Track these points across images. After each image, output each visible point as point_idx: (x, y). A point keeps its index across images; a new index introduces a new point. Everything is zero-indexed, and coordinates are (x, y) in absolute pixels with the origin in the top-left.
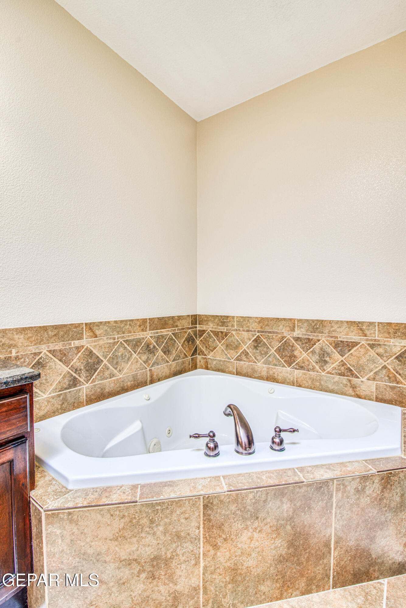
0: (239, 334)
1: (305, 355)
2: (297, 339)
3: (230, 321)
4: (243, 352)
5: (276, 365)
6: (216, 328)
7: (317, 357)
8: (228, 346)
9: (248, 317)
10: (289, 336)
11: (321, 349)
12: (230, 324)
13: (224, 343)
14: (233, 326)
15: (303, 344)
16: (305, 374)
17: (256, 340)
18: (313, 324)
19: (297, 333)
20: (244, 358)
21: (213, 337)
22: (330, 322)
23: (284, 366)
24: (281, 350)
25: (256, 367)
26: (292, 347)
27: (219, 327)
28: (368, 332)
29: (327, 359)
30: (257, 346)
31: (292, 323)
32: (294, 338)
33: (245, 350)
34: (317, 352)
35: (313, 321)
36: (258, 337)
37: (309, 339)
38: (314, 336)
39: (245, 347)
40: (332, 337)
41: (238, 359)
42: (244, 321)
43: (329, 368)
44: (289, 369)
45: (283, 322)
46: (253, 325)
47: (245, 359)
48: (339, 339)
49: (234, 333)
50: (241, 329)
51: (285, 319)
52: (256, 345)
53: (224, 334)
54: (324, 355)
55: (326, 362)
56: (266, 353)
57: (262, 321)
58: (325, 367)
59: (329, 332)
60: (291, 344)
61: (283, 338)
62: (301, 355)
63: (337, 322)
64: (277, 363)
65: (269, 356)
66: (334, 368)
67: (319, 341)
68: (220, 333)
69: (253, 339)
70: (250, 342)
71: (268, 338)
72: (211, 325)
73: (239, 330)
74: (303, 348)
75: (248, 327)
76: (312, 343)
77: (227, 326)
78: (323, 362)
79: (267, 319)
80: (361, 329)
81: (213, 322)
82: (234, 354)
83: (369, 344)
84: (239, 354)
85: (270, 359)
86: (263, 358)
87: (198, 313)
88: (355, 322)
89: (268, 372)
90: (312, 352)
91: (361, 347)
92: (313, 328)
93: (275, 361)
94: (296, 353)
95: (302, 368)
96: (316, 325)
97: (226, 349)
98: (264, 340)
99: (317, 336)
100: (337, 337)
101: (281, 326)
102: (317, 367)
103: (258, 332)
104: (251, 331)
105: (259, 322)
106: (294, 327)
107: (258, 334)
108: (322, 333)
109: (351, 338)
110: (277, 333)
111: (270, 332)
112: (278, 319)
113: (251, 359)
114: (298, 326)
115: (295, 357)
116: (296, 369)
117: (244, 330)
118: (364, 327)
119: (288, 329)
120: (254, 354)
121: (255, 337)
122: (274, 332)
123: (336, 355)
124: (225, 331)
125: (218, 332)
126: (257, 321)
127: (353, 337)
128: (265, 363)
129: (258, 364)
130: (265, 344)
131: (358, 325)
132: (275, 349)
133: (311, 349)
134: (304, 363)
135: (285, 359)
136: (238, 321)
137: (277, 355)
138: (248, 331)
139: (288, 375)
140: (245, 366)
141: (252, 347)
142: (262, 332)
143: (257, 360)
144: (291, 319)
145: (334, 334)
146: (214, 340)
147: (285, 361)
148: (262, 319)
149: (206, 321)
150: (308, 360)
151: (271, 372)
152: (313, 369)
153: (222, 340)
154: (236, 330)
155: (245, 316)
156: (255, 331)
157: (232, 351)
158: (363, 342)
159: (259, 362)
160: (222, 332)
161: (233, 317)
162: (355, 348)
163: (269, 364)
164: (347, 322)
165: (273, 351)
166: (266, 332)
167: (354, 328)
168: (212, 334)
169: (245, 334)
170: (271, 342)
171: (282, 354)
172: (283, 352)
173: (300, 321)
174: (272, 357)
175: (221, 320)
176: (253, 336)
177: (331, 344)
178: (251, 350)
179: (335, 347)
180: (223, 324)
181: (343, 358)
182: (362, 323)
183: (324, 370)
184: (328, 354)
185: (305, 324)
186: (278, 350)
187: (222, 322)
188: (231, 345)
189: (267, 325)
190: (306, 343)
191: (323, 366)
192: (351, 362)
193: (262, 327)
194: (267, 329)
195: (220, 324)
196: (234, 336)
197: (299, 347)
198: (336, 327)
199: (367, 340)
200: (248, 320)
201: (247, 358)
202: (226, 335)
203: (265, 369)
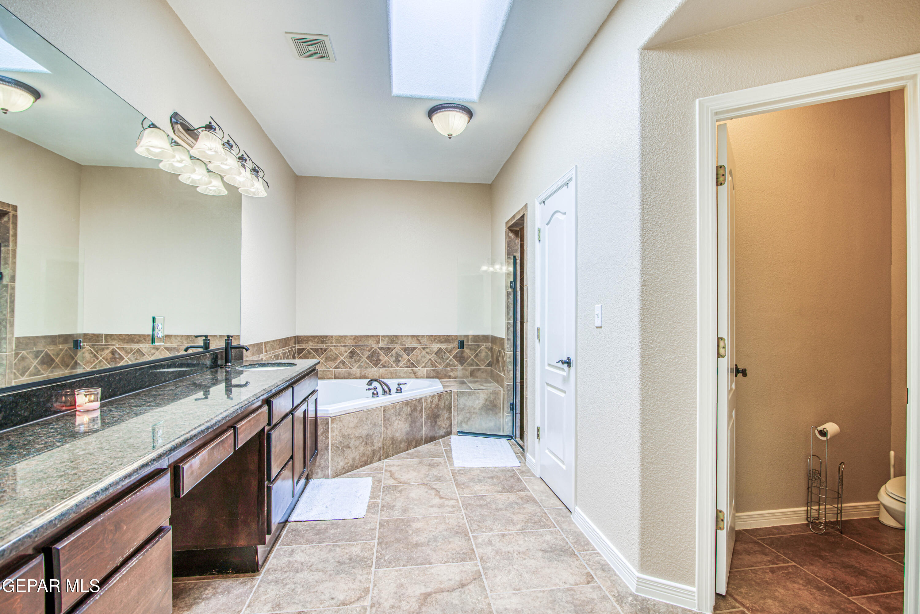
0: (337, 349)
1: (386, 358)
2: (381, 349)
3: (329, 340)
4: (340, 362)
5: (367, 368)
6: (315, 346)
7: (394, 359)
8: (327, 359)
9: (345, 336)
10: (376, 347)
11: (397, 353)
12: (329, 342)
13: (323, 357)
14: (332, 343)
15: (385, 351)
16: (386, 370)
17: (351, 352)
18: (391, 338)
19: (381, 345)
20: (341, 366)
21: (312, 353)
22: (401, 336)
23: (372, 367)
24: (371, 357)
25: (351, 371)
26: (378, 354)
27: (319, 345)
28: (421, 341)
29: (400, 359)
30: (353, 356)
31: (378, 338)
32: (379, 348)
33: (342, 360)
34: (394, 355)
35: (391, 336)
36: (353, 349)
37: (389, 348)
38: (392, 345)
39: (342, 358)
40: (402, 345)
41: (336, 368)
42: (341, 339)
43: (401, 364)
44: (376, 369)
45: (372, 338)
46: (349, 341)
47: (343, 367)
48: (407, 346)
49: (332, 348)
50: (339, 345)
51: (373, 336)
52: (351, 355)
53: (324, 350)
54: (398, 357)
55: (399, 361)
56: (359, 360)
57: (356, 338)
58: (399, 364)
59: (401, 342)
60: (377, 352)
61: (372, 348)
62: (384, 358)
63: (406, 336)
64: (368, 366)
65: (362, 362)
66: (404, 364)
67: (395, 348)
68: (319, 350)
69: (349, 351)
70: (347, 353)
71: (361, 349)
72: (311, 343)
73: (338, 346)
74: (385, 354)
75: (345, 343)
76: (391, 350)
77: (327, 344)
78: (397, 361)
79: (361, 337)
80: (418, 340)
81: (312, 341)
82: (334, 364)
83: (422, 348)
84: (337, 364)
85: (362, 364)
86: (357, 364)
87: (297, 335)
88: (415, 336)
89: (360, 374)
90: (391, 356)
91: (418, 350)
92: (392, 341)
93: (366, 365)
94: (381, 358)
95: (384, 367)
96: (393, 338)
97: (326, 361)
98: (358, 351)
99: (394, 345)
100: (405, 345)
101: (370, 341)
102: (394, 365)
103: (353, 346)
104: (347, 346)
105: (354, 339)
106: (379, 340)
107: (353, 348)
108: (397, 343)
109: (413, 345)
110: (367, 345)
111: (362, 346)
112: (368, 336)
113: (347, 366)
114: (382, 340)
115: (380, 360)
116: (381, 368)
117: (341, 346)
118: (420, 338)
119: (375, 342)
120: (350, 362)
121: (351, 350)
122: (365, 345)
123: (405, 356)
124: (325, 347)
125: (318, 349)
126: (352, 338)
127: (415, 345)
128: (358, 367)
129: (353, 369)
130: (358, 354)
131: (416, 337)
132: (366, 356)
133: (390, 354)
134: (386, 363)
135: (374, 362)
136: (336, 339)
137: (368, 361)
138: (345, 346)
139: (375, 373)
140: (343, 372)
141: (348, 357)
142: (356, 346)
143: (352, 366)
144: (377, 336)
145: (404, 343)
146: (314, 355)
147: (373, 364)
148: (356, 336)
149: (306, 340)
150: (389, 361)
151: (363, 373)
152: (392, 367)
153: (322, 354)
154: (335, 346)
155: (342, 335)
156: (350, 346)
157: (331, 363)
158: (419, 347)
159: (354, 367)
160: (321, 349)
161: (332, 336)
162: (415, 351)
163: (361, 368)
164: (411, 336)
165: (364, 358)
166: (359, 346)
167: (415, 339)
168: (311, 351)
169: (343, 349)
170: (363, 353)
171: (371, 360)
172: (372, 358)
173: (383, 336)
174: (363, 362)
175: (321, 339)
176: (349, 349)
177: (402, 350)
178: (347, 359)
179: (404, 352)
180: (323, 342)
181: (409, 357)
182: (419, 336)
183: (398, 366)
184: (401, 356)
185: (387, 339)
186: (368, 358)
187: (321, 341)
188: (330, 358)
189: (360, 341)
190: (387, 350)
191: (397, 364)
192: (413, 359)
193: (356, 343)
194: (360, 343)
195: (320, 342)
196: (332, 350)
197: (382, 353)
198: (405, 339)
199: (421, 345)
200: (345, 338)
201: (344, 366)
202: (325, 351)
203: (359, 372)
